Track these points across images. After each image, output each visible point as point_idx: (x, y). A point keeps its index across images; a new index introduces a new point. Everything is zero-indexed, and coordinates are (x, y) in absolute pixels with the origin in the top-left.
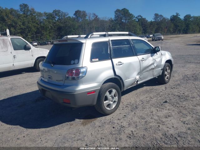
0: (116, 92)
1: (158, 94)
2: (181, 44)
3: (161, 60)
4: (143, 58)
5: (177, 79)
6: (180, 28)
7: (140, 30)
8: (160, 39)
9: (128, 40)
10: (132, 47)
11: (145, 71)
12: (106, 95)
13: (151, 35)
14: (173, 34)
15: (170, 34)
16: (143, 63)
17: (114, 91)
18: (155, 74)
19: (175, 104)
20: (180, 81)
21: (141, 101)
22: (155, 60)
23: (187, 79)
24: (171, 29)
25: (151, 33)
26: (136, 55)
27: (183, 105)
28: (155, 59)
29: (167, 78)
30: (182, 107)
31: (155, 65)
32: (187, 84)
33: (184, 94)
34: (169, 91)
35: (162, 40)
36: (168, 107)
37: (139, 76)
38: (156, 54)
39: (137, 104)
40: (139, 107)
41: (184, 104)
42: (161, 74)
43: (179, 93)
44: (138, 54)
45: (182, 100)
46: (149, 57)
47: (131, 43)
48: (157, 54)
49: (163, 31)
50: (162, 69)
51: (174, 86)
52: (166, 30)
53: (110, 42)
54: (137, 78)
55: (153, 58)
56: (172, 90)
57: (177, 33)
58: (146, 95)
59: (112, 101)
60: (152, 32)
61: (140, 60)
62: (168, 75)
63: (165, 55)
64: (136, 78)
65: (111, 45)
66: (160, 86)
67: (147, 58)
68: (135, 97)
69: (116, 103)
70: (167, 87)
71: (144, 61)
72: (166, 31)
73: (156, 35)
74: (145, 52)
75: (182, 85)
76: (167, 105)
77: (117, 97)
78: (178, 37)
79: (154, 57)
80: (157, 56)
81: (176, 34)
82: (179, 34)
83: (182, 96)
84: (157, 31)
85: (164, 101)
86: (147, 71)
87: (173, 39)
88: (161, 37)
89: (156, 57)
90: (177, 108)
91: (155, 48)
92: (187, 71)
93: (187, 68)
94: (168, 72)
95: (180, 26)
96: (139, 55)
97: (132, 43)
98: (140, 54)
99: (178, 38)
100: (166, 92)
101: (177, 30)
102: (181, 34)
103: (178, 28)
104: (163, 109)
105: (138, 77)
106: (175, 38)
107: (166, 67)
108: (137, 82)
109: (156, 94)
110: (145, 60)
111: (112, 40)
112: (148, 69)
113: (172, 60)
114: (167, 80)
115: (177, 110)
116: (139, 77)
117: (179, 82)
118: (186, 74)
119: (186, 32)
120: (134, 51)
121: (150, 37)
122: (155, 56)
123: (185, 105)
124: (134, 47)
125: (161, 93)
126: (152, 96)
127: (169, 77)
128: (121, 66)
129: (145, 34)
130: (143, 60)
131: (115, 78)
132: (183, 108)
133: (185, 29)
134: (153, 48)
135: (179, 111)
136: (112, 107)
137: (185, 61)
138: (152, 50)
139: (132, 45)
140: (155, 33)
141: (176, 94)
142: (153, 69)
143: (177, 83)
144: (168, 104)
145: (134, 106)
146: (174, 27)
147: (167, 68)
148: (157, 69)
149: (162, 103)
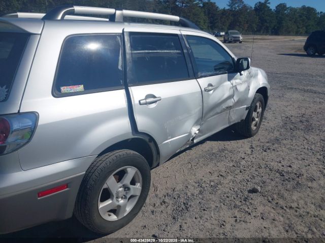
0: (136, 172)
1: (237, 165)
2: (271, 52)
3: (248, 89)
4: (210, 85)
5: (272, 124)
6: (268, 25)
7: (205, 23)
8: (236, 40)
9: (176, 35)
10: (186, 56)
11: (211, 114)
12: (105, 186)
13: (222, 32)
14: (257, 35)
15: (251, 33)
16: (209, 95)
17: (131, 171)
18: (234, 118)
19: (275, 196)
20: (278, 130)
21: (199, 184)
22: (236, 88)
23: (292, 127)
24: (254, 26)
25: (222, 30)
26: (195, 76)
27: (293, 201)
28: (236, 86)
29: (255, 125)
30: (291, 208)
31: (236, 98)
32: (294, 141)
33: (290, 166)
34: (260, 157)
35: (241, 42)
36: (261, 209)
37: (198, 127)
38: (239, 74)
39: (189, 194)
40: (192, 204)
41: (294, 198)
42: (244, 118)
43: (280, 164)
44: (199, 74)
45: (288, 186)
46: (225, 81)
47: (183, 46)
48: (241, 75)
49: (241, 28)
50: (247, 109)
51: (268, 144)
52: (246, 26)
53: (127, 38)
54: (193, 134)
55: (232, 84)
56: (264, 153)
57: (263, 33)
58: (211, 167)
59: (124, 197)
60: (223, 27)
61: (203, 90)
62: (257, 119)
63: (256, 75)
64: (190, 133)
65: (128, 45)
66: (241, 141)
67: (220, 83)
68: (186, 171)
69: (136, 200)
70: (254, 146)
71: (212, 92)
72: (246, 29)
73: (231, 33)
74: (216, 70)
75: (285, 142)
76: (257, 199)
77: (138, 186)
78: (264, 39)
79: (234, 81)
80: (240, 79)
81: (261, 35)
82: (266, 35)
83: (288, 173)
84: (232, 26)
85: (250, 186)
86: (218, 113)
87: (257, 42)
88: (239, 37)
89: (238, 81)
90: (281, 211)
91: (239, 60)
92: (288, 107)
93: (288, 101)
94: (258, 113)
95: (268, 21)
96: (202, 77)
97: (188, 46)
98: (203, 74)
99: (264, 41)
100: (254, 160)
101: (263, 28)
102: (270, 35)
103: (266, 24)
104: (250, 214)
105: (195, 130)
106: (260, 41)
107: (255, 102)
108: (193, 140)
109: (231, 164)
110: (215, 89)
111: (131, 34)
112: (218, 110)
113: (268, 87)
114: (255, 128)
115: (282, 219)
116: (199, 130)
117: (277, 134)
118: (288, 115)
119: (276, 32)
120: (190, 65)
121: (221, 36)
122: (236, 79)
123: (297, 201)
124: (191, 55)
125: (243, 162)
126: (223, 169)
127: (258, 123)
128: (153, 106)
129: (212, 29)
130: (210, 88)
131: (133, 139)
132: (293, 211)
133: (276, 28)
134: (233, 59)
135: (287, 222)
136: (125, 211)
137: (281, 85)
138: (231, 65)
139: (185, 51)
140: (229, 29)
141: (274, 165)
142: (229, 108)
143: (273, 136)
144: (260, 199)
145: (182, 200)
146: (259, 22)
147: (258, 104)
148: (237, 108)
149: (246, 193)
